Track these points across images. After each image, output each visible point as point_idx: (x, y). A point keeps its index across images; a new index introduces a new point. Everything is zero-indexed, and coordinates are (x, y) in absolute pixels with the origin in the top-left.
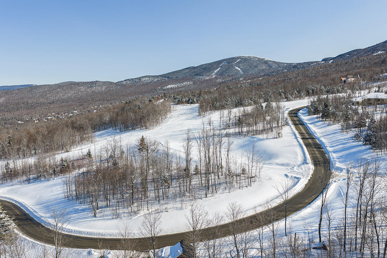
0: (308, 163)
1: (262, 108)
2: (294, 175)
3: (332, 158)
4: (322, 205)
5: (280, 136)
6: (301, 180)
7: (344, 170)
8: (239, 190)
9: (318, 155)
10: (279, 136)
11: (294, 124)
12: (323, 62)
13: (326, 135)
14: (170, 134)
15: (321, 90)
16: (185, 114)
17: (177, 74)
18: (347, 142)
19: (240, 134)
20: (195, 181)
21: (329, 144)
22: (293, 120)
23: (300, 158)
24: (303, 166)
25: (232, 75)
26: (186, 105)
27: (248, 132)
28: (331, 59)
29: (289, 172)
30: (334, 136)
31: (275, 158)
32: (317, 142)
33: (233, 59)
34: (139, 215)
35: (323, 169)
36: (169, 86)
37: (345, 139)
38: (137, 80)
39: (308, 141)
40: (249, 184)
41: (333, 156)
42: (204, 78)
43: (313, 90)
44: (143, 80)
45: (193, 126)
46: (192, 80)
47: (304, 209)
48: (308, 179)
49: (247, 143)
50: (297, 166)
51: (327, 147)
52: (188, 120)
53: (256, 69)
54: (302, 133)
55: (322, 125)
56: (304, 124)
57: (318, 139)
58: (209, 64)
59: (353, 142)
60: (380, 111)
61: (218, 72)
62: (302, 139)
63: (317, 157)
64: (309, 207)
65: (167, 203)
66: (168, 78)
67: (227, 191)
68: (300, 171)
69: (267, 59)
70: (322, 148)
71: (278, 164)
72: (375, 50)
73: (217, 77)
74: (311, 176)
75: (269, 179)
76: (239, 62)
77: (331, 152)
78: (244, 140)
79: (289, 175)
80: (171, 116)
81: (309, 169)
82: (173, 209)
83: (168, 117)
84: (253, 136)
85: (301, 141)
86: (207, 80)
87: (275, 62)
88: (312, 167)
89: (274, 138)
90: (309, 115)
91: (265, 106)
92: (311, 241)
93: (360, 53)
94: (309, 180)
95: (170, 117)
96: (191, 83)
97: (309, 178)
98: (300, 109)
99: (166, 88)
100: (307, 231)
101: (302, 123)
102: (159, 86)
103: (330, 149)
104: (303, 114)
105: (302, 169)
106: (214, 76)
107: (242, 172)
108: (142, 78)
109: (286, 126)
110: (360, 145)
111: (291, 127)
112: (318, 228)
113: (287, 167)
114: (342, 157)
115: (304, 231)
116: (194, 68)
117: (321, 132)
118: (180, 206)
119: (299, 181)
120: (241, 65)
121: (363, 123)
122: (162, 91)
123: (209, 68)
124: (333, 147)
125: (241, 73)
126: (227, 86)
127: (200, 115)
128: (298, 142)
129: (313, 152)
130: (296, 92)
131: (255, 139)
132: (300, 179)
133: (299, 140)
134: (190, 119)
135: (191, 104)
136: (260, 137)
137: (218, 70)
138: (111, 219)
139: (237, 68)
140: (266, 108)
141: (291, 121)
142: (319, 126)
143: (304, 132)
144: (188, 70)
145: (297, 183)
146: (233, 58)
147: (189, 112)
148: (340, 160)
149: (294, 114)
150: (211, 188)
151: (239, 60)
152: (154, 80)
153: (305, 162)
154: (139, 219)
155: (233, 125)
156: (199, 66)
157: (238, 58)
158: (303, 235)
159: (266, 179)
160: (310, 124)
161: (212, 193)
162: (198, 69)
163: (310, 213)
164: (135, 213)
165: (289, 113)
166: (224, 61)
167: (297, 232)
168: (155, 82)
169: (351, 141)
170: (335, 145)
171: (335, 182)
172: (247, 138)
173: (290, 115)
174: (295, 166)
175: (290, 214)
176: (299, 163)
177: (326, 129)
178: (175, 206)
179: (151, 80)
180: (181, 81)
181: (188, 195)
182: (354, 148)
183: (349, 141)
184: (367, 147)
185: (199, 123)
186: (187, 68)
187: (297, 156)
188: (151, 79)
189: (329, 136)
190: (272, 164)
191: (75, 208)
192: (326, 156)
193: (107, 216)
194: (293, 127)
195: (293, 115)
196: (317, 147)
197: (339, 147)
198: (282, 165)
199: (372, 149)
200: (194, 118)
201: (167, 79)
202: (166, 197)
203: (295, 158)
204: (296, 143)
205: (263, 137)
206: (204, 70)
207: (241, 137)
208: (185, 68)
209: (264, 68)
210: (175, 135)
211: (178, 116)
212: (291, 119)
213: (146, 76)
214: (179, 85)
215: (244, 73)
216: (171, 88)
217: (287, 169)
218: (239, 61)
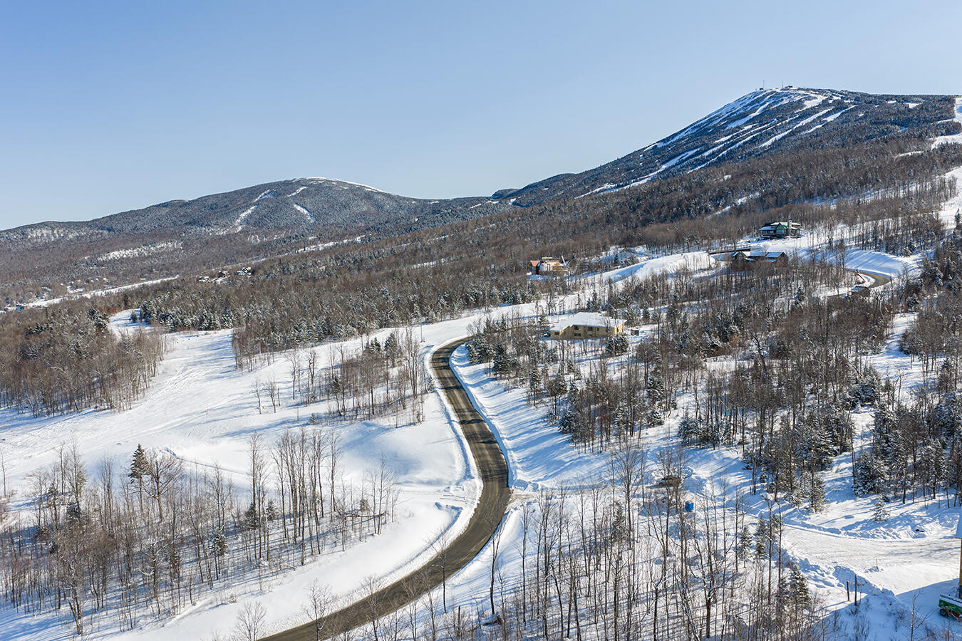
0: (473, 475)
1: (379, 349)
2: (452, 503)
3: (511, 461)
4: (494, 560)
5: (421, 420)
6: (463, 511)
7: (529, 486)
8: (361, 544)
9: (489, 458)
10: (419, 420)
11: (445, 388)
12: (495, 203)
13: (502, 413)
14: (178, 422)
15: (491, 295)
16: (201, 362)
17: (137, 221)
18: (536, 428)
19: (339, 415)
20: (275, 535)
21: (507, 432)
22: (441, 379)
23: (459, 468)
24: (464, 484)
25: (287, 226)
26: (195, 333)
27: (356, 410)
28: (511, 196)
29: (442, 497)
30: (515, 416)
31: (416, 469)
32: (486, 429)
33: (288, 186)
34: (178, 617)
35: (497, 485)
36: (115, 254)
37: (532, 421)
38: (13, 236)
39: (471, 427)
40: (377, 529)
41: (514, 457)
42: (212, 232)
43: (476, 296)
44: (35, 235)
45: (231, 398)
46: (180, 238)
47: (471, 563)
48: (473, 509)
49: (358, 437)
50: (455, 483)
51: (503, 438)
52: (214, 382)
53: (346, 212)
54: (459, 410)
55: (495, 388)
56: (462, 387)
57: (489, 421)
58: (225, 195)
59: (546, 427)
60: (592, 351)
61: (250, 216)
62: (462, 423)
63: (487, 461)
64: (477, 560)
65: (228, 586)
66: (109, 230)
67: (339, 548)
68: (460, 493)
69: (370, 187)
70: (496, 442)
71: (422, 483)
72: (596, 179)
73: (248, 230)
74: (479, 502)
75: (409, 517)
76: (302, 194)
77: (510, 450)
78: (351, 431)
79: (443, 503)
80: (166, 369)
81: (475, 488)
82: (245, 596)
83: (160, 372)
84: (368, 421)
85: (458, 428)
86: (221, 238)
87: (389, 196)
88: (479, 483)
89: (411, 424)
90: (471, 364)
91: (384, 345)
92: (480, 614)
93: (569, 185)
94: (475, 509)
95: (163, 373)
96: (178, 245)
97: (476, 506)
98: (454, 348)
99: (105, 258)
100: (474, 601)
101: (458, 384)
102: (84, 253)
103: (508, 443)
104: (460, 359)
105: (463, 490)
106: (240, 228)
107: (361, 507)
108: (29, 230)
109: (430, 394)
110: (556, 434)
111: (438, 395)
112: (490, 593)
113: (437, 488)
114: (526, 458)
115: (470, 602)
116: (184, 204)
117: (493, 406)
118: (257, 587)
119: (459, 513)
120: (307, 200)
121: (562, 386)
122: (95, 267)
123: (226, 206)
124: (513, 438)
125: (309, 220)
126: (280, 263)
127: (240, 366)
128: (454, 431)
129: (480, 453)
130: (442, 300)
131: (374, 428)
132: (460, 510)
133: (455, 427)
134: (218, 378)
135: (209, 332)
136: (384, 422)
137: (249, 211)
138: (118, 632)
139: (299, 208)
140: (386, 350)
141: (437, 380)
142: (489, 391)
143: (463, 406)
144: (168, 210)
145: (457, 517)
146: (286, 183)
147: (210, 358)
148: (524, 465)
149: (442, 359)
150: (308, 547)
151: (301, 189)
152: (66, 235)
153: (467, 475)
154: (180, 624)
155: (321, 394)
156: (197, 200)
157: (299, 183)
158: (469, 608)
159: (404, 517)
160: (474, 386)
161: (312, 554)
162: (196, 207)
163: (479, 570)
164: (169, 613)
165: (433, 359)
166: (265, 190)
167: (460, 604)
168: (71, 241)
169: (542, 425)
170: (517, 434)
171: (516, 509)
172: (357, 426)
173: (436, 364)
174: (450, 483)
175: (448, 576)
176: (458, 477)
177: (501, 398)
178: (248, 589)
179: (59, 235)
180: (148, 240)
181: (266, 564)
182: (547, 440)
183: (538, 426)
184: (566, 437)
185: (242, 391)
186: (165, 205)
187: (454, 462)
188: (58, 232)
189: (507, 416)
190: (411, 482)
191: (20, 624)
192: (501, 458)
193: (106, 627)
194: (442, 393)
195: (442, 364)
196: (486, 440)
197: (524, 438)
198: (429, 483)
199: (571, 441)
200: (225, 374)
201: (106, 232)
202: (220, 572)
203: (451, 467)
204: (450, 434)
205: (388, 424)
206: (211, 211)
207: (344, 423)
208: (158, 203)
209: (365, 209)
210: (194, 424)
211: (184, 370)
212: (438, 374)
213: (42, 223)
214: (144, 250)
215: (317, 222)
216: (122, 260)
217: (439, 491)
218: (303, 190)
